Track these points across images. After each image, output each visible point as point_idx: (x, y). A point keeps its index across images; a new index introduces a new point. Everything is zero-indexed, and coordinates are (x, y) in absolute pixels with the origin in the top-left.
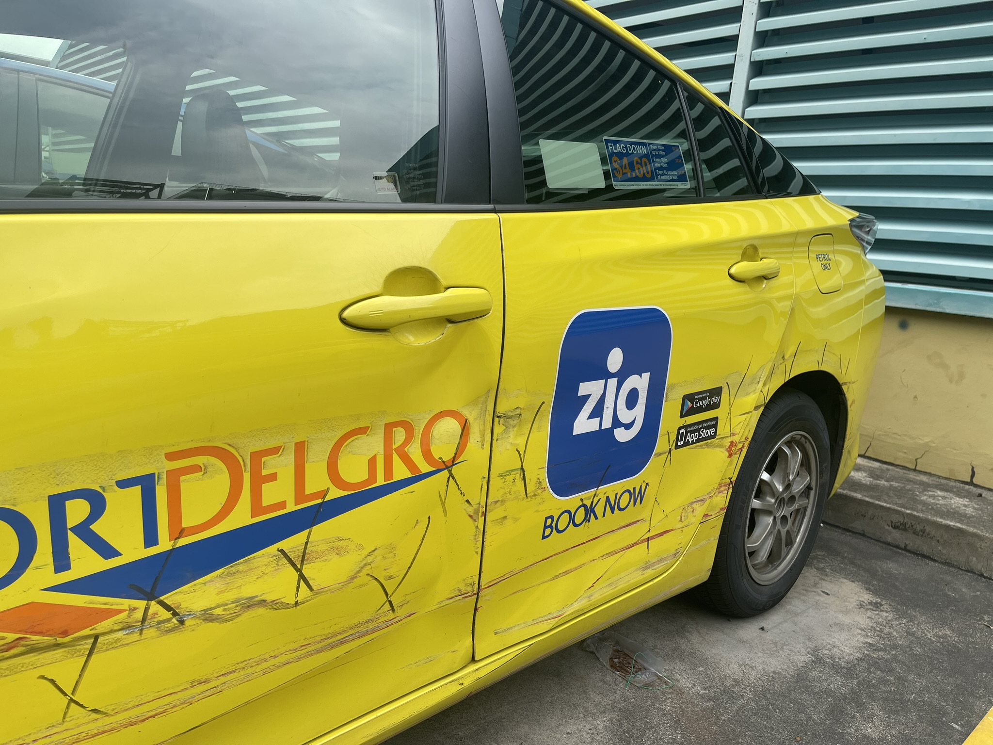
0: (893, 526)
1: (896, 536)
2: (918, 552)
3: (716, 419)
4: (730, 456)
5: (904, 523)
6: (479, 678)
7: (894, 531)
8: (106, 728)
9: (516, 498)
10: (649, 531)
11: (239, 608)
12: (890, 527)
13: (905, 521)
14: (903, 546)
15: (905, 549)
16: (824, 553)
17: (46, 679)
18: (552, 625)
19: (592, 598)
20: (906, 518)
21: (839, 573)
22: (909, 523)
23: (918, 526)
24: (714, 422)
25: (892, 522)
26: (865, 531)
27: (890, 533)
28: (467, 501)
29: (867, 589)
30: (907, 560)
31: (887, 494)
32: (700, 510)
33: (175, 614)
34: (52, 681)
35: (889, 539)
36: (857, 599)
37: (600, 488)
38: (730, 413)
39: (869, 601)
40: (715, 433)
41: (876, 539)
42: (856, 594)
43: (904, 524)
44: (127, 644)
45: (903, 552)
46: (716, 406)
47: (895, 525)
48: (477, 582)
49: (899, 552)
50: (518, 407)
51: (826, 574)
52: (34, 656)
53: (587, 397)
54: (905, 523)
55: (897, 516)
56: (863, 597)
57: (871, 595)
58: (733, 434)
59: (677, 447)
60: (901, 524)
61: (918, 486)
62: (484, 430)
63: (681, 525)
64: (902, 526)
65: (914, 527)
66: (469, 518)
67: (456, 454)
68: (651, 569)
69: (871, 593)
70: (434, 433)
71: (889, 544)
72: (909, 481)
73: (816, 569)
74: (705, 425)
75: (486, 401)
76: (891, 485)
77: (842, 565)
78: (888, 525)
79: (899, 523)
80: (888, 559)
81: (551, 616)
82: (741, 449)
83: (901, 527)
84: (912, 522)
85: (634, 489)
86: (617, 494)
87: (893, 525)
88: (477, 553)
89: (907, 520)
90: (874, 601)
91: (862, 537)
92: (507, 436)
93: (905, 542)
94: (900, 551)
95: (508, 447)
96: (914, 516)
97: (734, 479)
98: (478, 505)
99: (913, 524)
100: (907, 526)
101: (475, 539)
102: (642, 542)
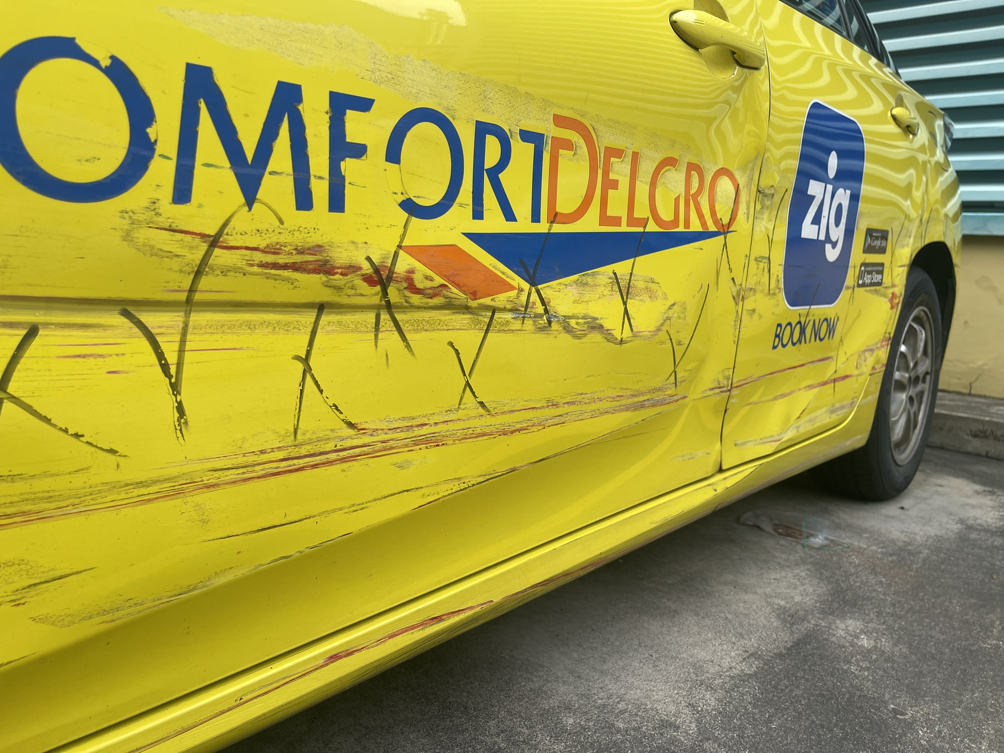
1: (976, 444)
2: (1000, 458)
3: (882, 265)
4: (892, 308)
6: (727, 488)
7: (974, 440)
8: (487, 430)
9: (762, 291)
10: (835, 372)
11: (586, 326)
12: (970, 436)
13: (985, 429)
14: (984, 453)
15: (987, 456)
17: (453, 347)
18: (775, 448)
19: (800, 429)
20: (985, 425)
21: (940, 473)
22: (989, 431)
23: (999, 432)
24: (881, 269)
27: (970, 442)
28: (733, 279)
29: (974, 483)
30: (993, 464)
31: (959, 409)
32: (871, 360)
33: (546, 311)
34: (457, 352)
35: (970, 449)
36: (971, 488)
37: (812, 307)
38: (891, 262)
39: (983, 490)
40: (882, 279)
41: (956, 450)
42: (967, 485)
44: (513, 331)
46: (882, 251)
47: (974, 434)
48: (731, 377)
50: (772, 186)
51: (929, 473)
52: (449, 314)
53: (813, 197)
54: (985, 431)
55: (976, 424)
56: (974, 487)
58: (893, 286)
59: (859, 286)
61: (983, 404)
62: (749, 202)
63: (856, 372)
64: (982, 434)
65: (995, 433)
66: (732, 299)
67: (730, 219)
68: (835, 414)
69: (979, 485)
70: (718, 190)
71: (968, 454)
72: (970, 401)
74: (876, 268)
75: (753, 169)
76: (956, 404)
77: (939, 468)
78: (967, 434)
79: (979, 432)
80: (976, 464)
81: (773, 439)
82: (898, 303)
84: (992, 428)
85: (831, 319)
86: (820, 320)
88: (734, 341)
89: (987, 427)
92: (762, 217)
93: (987, 449)
94: (983, 459)
95: (763, 229)
96: (994, 422)
97: (892, 335)
98: (740, 287)
99: (993, 430)
100: (988, 433)
101: (735, 325)
102: (830, 382)
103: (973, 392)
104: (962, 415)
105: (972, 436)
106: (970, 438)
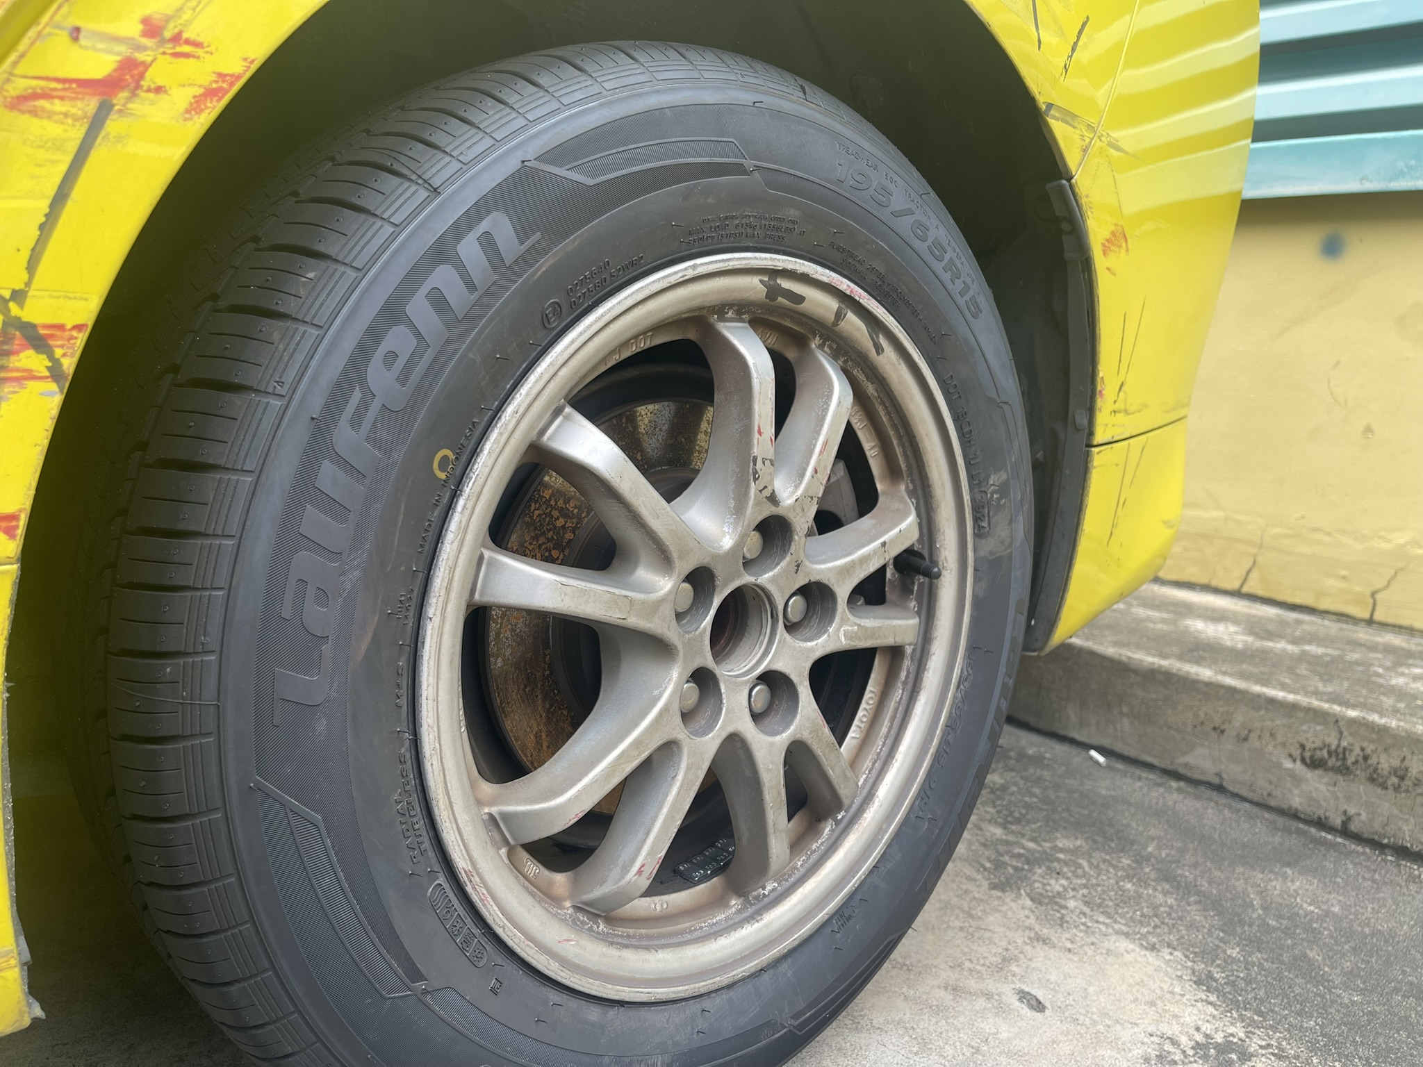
0: (1308, 761)
1: (1315, 790)
2: (1386, 841)
5: (1340, 750)
7: (1309, 774)
12: (1298, 762)
13: (1344, 744)
14: (1337, 821)
15: (1345, 832)
16: (1078, 843)
20: (1345, 734)
21: (1109, 916)
22: (1357, 751)
23: (1383, 758)
25: (1303, 747)
26: (1224, 776)
27: (1297, 780)
29: (1198, 983)
30: (1351, 866)
31: (1291, 670)
35: (1296, 802)
36: (1151, 1029)
39: (1199, 1038)
41: (1255, 799)
42: (1152, 1004)
43: (1340, 754)
45: (1339, 840)
47: (1312, 757)
49: (1324, 843)
51: (1062, 918)
54: (1345, 749)
55: (1319, 728)
56: (1176, 1016)
57: (1211, 1009)
60: (1330, 753)
61: (1380, 656)
64: (1334, 759)
65: (1373, 761)
69: (1213, 998)
71: (1295, 815)
72: (1356, 644)
73: (1032, 900)
76: (1304, 653)
77: (1129, 886)
78: (1291, 756)
79: (1325, 752)
80: (1288, 865)
83: (1332, 762)
84: (1365, 744)
87: (1307, 755)
89: (1350, 739)
90: (1219, 1038)
91: (1215, 793)
93: (1346, 807)
94: (1329, 837)
96: (1371, 727)
99: (1368, 751)
100: (1351, 759)
103: (1378, 616)
104: (1280, 694)
105: (1303, 760)
106: (1298, 766)
